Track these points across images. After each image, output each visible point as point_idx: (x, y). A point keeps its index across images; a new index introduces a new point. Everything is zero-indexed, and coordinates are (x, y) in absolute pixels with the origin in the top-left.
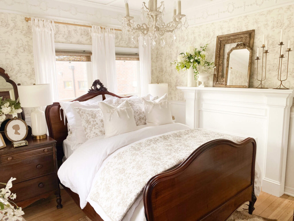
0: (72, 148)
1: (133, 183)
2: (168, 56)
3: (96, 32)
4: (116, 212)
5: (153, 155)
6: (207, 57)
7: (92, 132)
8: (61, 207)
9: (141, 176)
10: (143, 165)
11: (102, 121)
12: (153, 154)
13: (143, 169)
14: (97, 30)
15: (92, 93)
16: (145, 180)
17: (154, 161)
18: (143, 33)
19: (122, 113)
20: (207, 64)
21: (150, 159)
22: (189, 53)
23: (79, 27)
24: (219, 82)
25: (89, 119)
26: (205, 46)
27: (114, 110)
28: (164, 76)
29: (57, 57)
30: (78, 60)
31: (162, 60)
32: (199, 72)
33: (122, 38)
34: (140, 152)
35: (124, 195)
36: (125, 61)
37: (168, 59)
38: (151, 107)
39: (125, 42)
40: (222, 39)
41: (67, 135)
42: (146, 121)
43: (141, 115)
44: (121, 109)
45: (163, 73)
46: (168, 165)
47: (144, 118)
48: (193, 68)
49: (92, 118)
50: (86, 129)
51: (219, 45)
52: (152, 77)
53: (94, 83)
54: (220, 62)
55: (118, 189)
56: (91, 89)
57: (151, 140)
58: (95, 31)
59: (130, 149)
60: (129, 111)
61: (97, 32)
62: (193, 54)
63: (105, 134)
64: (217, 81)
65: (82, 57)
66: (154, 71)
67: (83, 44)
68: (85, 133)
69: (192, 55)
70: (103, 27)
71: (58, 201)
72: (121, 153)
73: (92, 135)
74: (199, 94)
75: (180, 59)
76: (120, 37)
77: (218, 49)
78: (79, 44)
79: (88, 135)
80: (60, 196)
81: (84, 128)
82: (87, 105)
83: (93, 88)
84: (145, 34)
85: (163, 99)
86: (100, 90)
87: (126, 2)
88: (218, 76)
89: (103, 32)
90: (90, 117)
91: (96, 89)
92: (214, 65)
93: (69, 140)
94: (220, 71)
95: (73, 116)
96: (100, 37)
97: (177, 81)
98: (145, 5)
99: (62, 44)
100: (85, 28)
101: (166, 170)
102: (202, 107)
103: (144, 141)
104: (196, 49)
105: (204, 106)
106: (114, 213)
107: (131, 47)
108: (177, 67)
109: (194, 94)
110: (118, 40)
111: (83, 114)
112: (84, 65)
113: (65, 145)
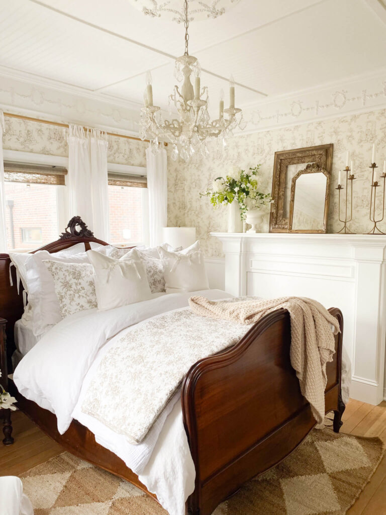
0: (36, 333)
1: (161, 376)
2: (194, 183)
3: (76, 135)
4: (135, 423)
5: (187, 334)
6: (260, 184)
7: (74, 303)
8: (12, 441)
9: (173, 365)
10: (174, 348)
11: (91, 284)
12: (188, 331)
13: (176, 353)
14: (78, 133)
15: (66, 238)
16: (181, 370)
17: (193, 342)
18: (173, 133)
19: (127, 270)
20: (260, 197)
21: (185, 338)
22: (231, 178)
23: (45, 125)
24: (279, 225)
25: (69, 281)
26: (256, 168)
27: (115, 263)
28: (188, 216)
29: (6, 175)
30: (43, 181)
31: (184, 189)
32: (248, 208)
33: (118, 149)
34: (166, 330)
35: (147, 395)
36: (124, 187)
37: (194, 188)
38: (174, 262)
39: (123, 156)
40: (283, 156)
41: (22, 312)
42: (164, 285)
43: (156, 276)
44: (127, 262)
45: (186, 211)
46: (217, 347)
47: (162, 281)
48: (239, 202)
49: (74, 278)
50: (62, 298)
51: (279, 167)
52: (168, 217)
53: (71, 221)
54: (281, 193)
55: (135, 388)
56: (65, 232)
57: (181, 314)
58: (74, 134)
59: (147, 326)
60: (140, 267)
61: (78, 135)
62: (237, 178)
63: (96, 306)
64: (276, 224)
65: (49, 177)
66: (172, 206)
67: (52, 155)
68: (61, 305)
69: (236, 182)
70: (88, 128)
71: (7, 430)
72: (133, 333)
73: (74, 307)
74: (247, 245)
75: (216, 187)
76: (115, 147)
77: (276, 172)
78: (45, 154)
79: (65, 308)
80: (10, 422)
81: (59, 296)
82: (63, 258)
83: (69, 230)
84: (177, 136)
85: (194, 249)
86: (81, 235)
87: (149, 83)
88: (277, 215)
89: (88, 136)
90: (71, 276)
91: (73, 232)
92: (271, 198)
93: (26, 320)
94: (280, 207)
95: (36, 277)
96: (83, 145)
97: (209, 224)
98: (177, 91)
99: (16, 152)
100: (56, 127)
101: (214, 353)
102: (252, 266)
103: (169, 314)
104: (243, 171)
105: (255, 265)
106: (133, 425)
107: (133, 165)
108: (213, 199)
109: (239, 244)
110: (113, 152)
111: (58, 271)
112: (53, 190)
113: (19, 329)
